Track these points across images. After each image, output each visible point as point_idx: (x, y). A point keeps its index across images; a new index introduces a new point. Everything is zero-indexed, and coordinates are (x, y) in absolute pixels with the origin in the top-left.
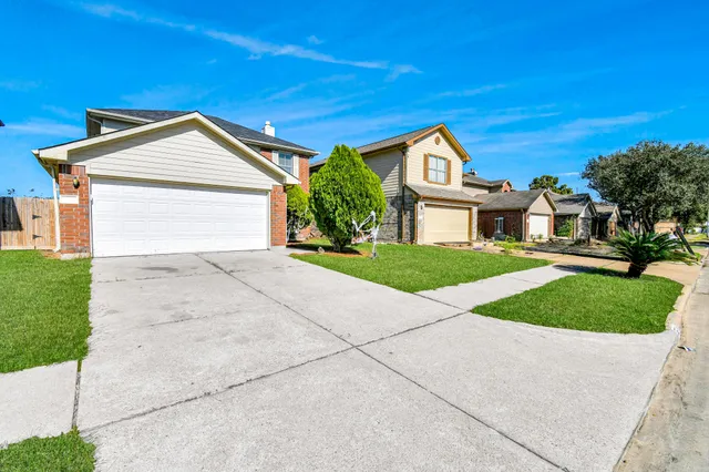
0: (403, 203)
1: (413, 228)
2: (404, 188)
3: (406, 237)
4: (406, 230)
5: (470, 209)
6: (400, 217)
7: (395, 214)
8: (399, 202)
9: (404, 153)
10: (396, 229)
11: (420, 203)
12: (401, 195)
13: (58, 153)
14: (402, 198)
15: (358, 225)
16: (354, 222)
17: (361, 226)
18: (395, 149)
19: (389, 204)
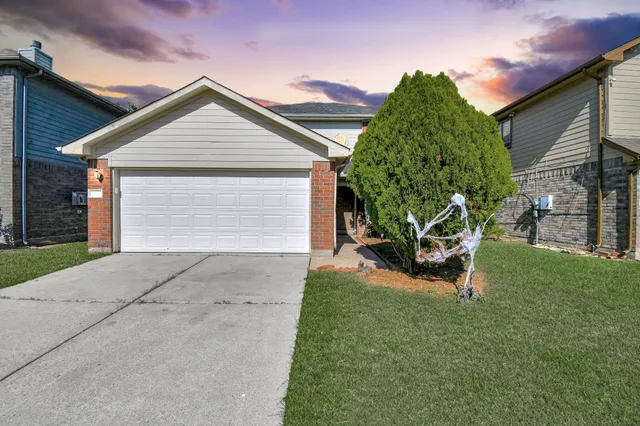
0: (601, 175)
1: (624, 224)
2: (603, 145)
3: (607, 242)
4: (607, 228)
6: (593, 201)
7: (582, 197)
8: (592, 174)
9: (600, 81)
10: (583, 225)
12: (596, 159)
13: (75, 148)
14: (599, 166)
15: (422, 224)
16: (411, 219)
17: (429, 226)
18: (581, 74)
19: (568, 179)
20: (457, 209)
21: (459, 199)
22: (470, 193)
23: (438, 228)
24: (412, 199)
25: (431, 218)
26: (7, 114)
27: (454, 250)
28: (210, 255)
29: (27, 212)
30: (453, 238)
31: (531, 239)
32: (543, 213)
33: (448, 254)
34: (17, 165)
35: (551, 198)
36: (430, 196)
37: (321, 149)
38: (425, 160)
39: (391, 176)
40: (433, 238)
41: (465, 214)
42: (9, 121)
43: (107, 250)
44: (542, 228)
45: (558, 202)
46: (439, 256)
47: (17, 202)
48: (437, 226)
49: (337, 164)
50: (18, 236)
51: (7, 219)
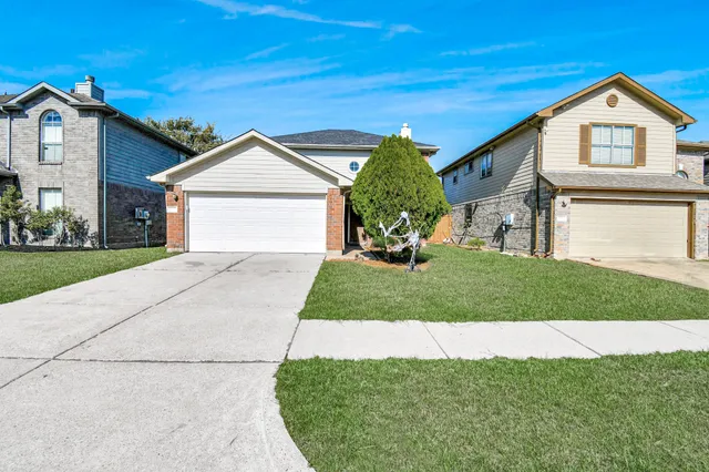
0: (538, 199)
1: (548, 234)
2: (539, 178)
3: (540, 247)
4: (540, 237)
5: (690, 204)
6: (534, 219)
7: (529, 216)
8: (534, 198)
9: (540, 130)
10: (528, 236)
11: (559, 199)
12: (535, 188)
13: (160, 177)
14: (537, 192)
15: (387, 229)
16: (381, 226)
17: (390, 229)
18: (526, 125)
19: (522, 203)
20: (405, 220)
21: (404, 214)
22: (412, 211)
23: (397, 231)
24: (382, 214)
25: (391, 225)
26: (93, 148)
27: (406, 245)
28: (255, 254)
29: (107, 223)
30: (404, 236)
31: (502, 248)
32: (508, 227)
33: (403, 246)
34: (100, 187)
35: (512, 216)
36: (391, 213)
37: (334, 180)
38: (388, 193)
39: (372, 201)
40: (395, 237)
41: (408, 223)
42: (95, 153)
43: (181, 250)
44: (508, 239)
45: (516, 219)
46: (398, 248)
47: (100, 215)
48: (396, 229)
49: (345, 191)
50: (101, 242)
51: (93, 228)
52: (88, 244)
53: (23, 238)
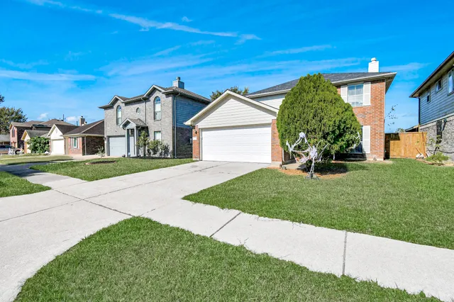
13: (188, 123)
15: (291, 146)
16: (287, 144)
17: (293, 146)
20: (303, 139)
21: (302, 135)
25: (294, 143)
28: (231, 162)
29: (177, 146)
30: (306, 151)
33: (307, 159)
34: (173, 130)
36: (294, 135)
37: (274, 114)
40: (299, 152)
41: (306, 141)
42: (171, 114)
43: (199, 159)
46: (304, 160)
47: (173, 143)
50: (174, 155)
51: (171, 149)
52: (169, 156)
53: (150, 153)
